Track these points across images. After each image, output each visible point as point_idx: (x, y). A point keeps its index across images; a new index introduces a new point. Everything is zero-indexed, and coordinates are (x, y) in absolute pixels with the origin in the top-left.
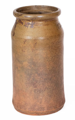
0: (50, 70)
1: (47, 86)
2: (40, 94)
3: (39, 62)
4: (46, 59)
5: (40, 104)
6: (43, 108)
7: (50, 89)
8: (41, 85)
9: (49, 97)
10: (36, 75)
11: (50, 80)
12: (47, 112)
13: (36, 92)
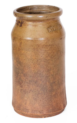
0: (35, 73)
1: (32, 89)
2: (25, 95)
3: (24, 62)
4: (31, 61)
5: (25, 105)
6: (28, 110)
7: (35, 92)
8: (26, 86)
9: (34, 101)
10: (22, 74)
11: (36, 82)
12: (31, 114)
13: (22, 91)
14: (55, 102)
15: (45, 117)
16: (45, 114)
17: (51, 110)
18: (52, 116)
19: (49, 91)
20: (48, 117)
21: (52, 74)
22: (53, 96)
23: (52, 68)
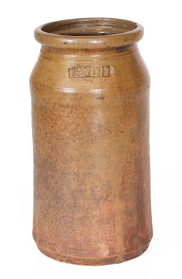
0: (44, 159)
14: (81, 234)
15: (61, 261)
16: (58, 252)
17: (70, 248)
18: (76, 264)
19: (67, 206)
20: (67, 262)
21: (76, 170)
22: (78, 220)
23: (75, 158)
